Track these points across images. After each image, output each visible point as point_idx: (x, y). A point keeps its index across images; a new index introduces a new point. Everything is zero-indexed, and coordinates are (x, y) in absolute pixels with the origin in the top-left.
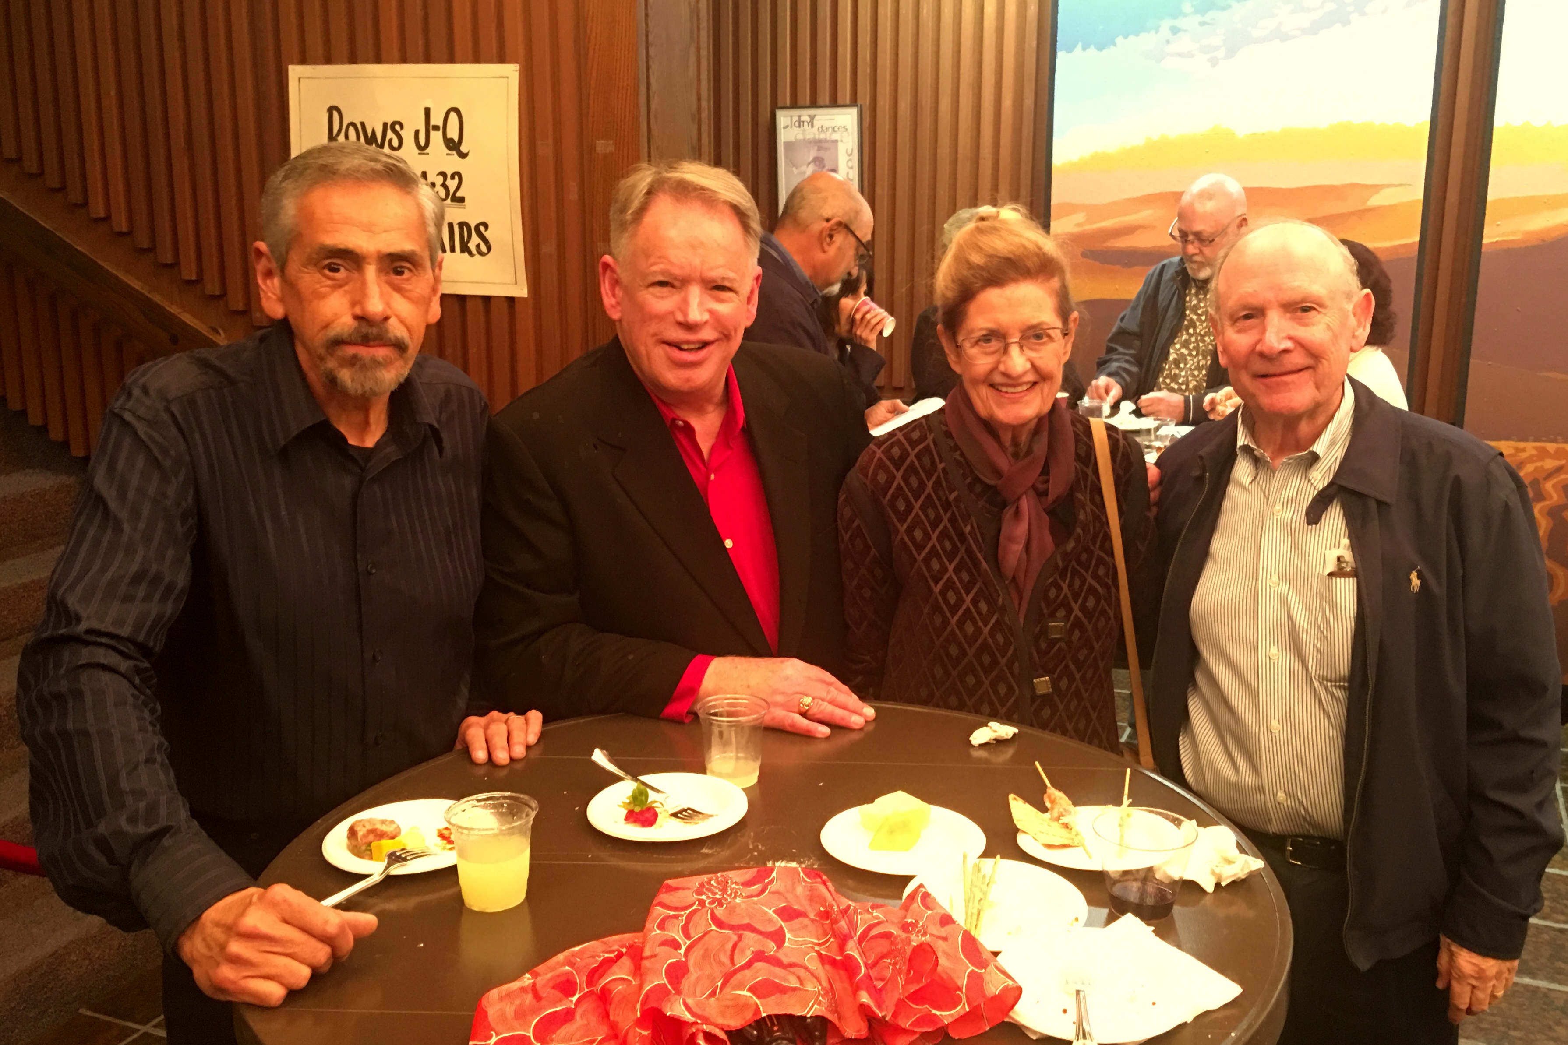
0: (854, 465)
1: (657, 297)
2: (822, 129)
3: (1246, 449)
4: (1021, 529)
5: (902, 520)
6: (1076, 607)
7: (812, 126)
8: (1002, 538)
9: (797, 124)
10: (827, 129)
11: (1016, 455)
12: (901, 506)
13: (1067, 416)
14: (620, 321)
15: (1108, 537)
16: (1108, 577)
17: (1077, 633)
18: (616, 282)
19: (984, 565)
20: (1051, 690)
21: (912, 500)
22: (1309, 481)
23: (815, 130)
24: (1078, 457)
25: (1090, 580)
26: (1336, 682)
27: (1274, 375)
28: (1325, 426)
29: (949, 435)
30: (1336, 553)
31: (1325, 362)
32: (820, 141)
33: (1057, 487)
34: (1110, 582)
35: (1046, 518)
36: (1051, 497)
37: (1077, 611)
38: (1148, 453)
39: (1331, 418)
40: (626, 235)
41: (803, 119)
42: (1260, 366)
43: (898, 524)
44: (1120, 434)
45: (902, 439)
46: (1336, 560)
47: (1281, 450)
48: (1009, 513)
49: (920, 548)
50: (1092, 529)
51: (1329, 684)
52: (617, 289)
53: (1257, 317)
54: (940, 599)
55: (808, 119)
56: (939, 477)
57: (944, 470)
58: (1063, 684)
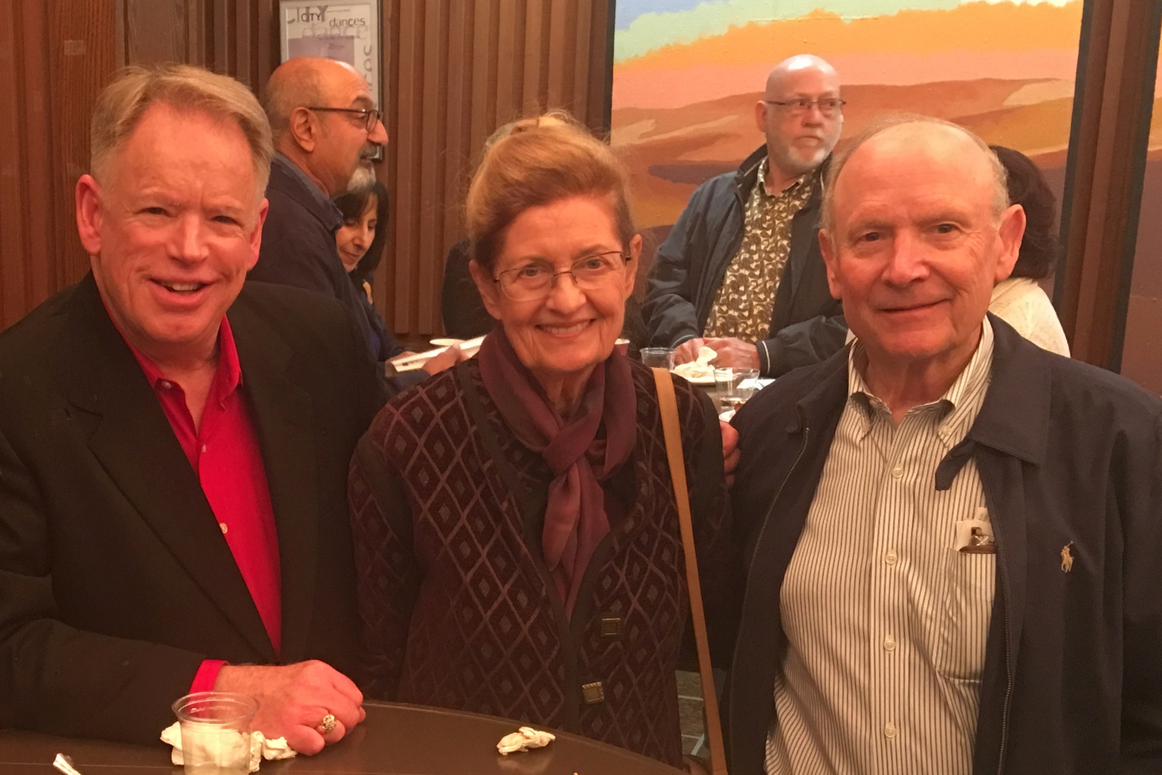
0: (367, 429)
1: (148, 226)
2: (335, 24)
3: (861, 398)
4: (572, 506)
5: (426, 496)
6: (634, 600)
7: (323, 20)
8: (548, 516)
9: (305, 18)
10: (341, 22)
11: (565, 416)
12: (424, 478)
13: (628, 367)
14: (98, 255)
15: (674, 513)
16: (673, 563)
17: (635, 630)
18: (95, 208)
19: (525, 549)
20: (603, 698)
21: (437, 471)
22: (938, 436)
23: (326, 24)
24: (640, 418)
25: (651, 566)
26: (965, 678)
27: (902, 310)
28: (961, 370)
29: (482, 391)
30: (970, 524)
31: (965, 294)
32: (332, 37)
33: (614, 456)
34: (675, 568)
35: (600, 491)
36: (607, 468)
37: (635, 604)
38: (725, 411)
39: (968, 361)
40: (113, 150)
41: (312, 11)
42: (884, 297)
43: (421, 502)
44: (690, 388)
45: (425, 397)
46: (970, 532)
47: (903, 399)
48: (556, 487)
49: (447, 530)
50: (654, 504)
51: (957, 681)
52: (96, 216)
53: (884, 237)
54: (471, 591)
55: (318, 12)
56: (470, 443)
57: (477, 436)
58: (619, 689)
